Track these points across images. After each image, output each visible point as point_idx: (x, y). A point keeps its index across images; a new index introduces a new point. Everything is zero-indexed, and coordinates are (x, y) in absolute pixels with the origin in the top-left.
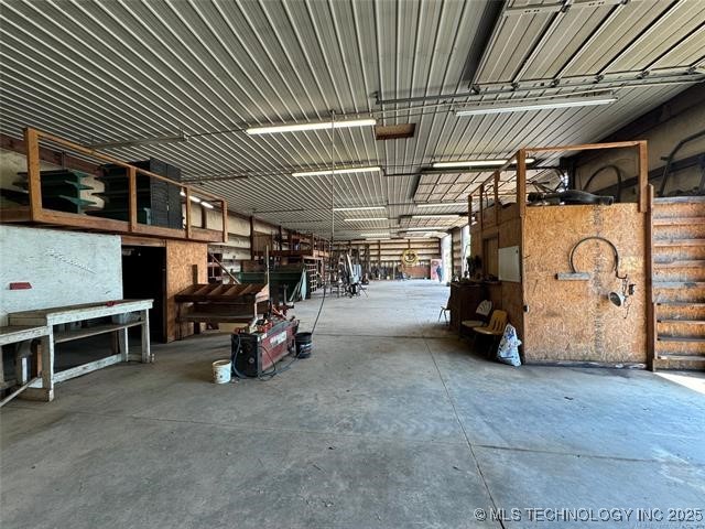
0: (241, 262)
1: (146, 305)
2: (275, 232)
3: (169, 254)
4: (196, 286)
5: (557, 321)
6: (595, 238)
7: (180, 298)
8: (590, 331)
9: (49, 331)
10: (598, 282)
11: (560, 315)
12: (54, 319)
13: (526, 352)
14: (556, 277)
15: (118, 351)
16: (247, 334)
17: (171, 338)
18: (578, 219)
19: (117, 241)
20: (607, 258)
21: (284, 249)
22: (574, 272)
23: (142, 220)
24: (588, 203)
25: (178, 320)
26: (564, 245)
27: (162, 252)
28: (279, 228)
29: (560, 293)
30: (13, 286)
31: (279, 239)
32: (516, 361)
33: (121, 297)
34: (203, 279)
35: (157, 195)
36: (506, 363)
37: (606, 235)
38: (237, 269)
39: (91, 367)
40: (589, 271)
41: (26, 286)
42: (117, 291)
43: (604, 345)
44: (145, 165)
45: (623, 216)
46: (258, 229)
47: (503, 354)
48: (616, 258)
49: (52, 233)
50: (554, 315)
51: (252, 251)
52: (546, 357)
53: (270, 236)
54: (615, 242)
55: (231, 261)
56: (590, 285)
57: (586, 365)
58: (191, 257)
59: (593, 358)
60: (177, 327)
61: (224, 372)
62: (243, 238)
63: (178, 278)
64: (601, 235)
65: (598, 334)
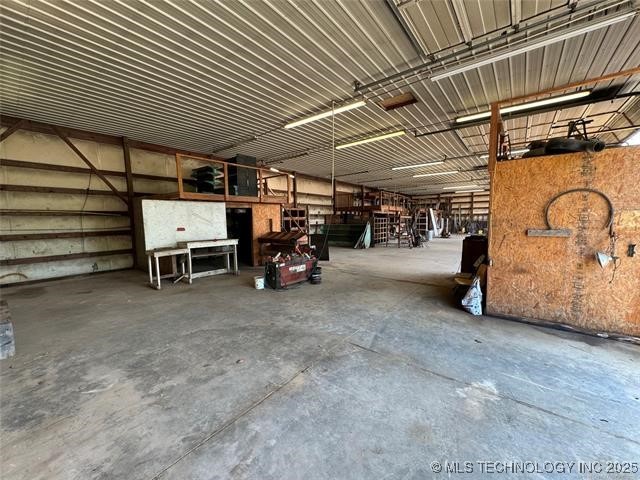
0: (325, 216)
1: (235, 242)
2: (356, 191)
3: (254, 212)
4: (271, 232)
5: (524, 278)
6: (581, 190)
7: (261, 240)
8: (567, 291)
9: (189, 251)
10: (581, 239)
11: (529, 272)
12: (191, 246)
13: (488, 304)
14: (526, 233)
15: (225, 267)
16: (271, 262)
17: (256, 264)
18: (559, 171)
19: (223, 206)
20: (597, 212)
21: (366, 205)
22: (549, 228)
23: (232, 192)
24: (573, 151)
25: (260, 254)
26: (540, 200)
27: (249, 211)
28: (361, 187)
29: (530, 251)
30: (179, 229)
31: (360, 196)
32: (477, 310)
33: (226, 237)
34: (277, 228)
35: (240, 177)
36: (465, 310)
37: (598, 187)
38: (321, 221)
39: (212, 273)
40: (570, 227)
41: (183, 229)
42: (224, 234)
43: (584, 309)
44: (233, 160)
45: (627, 163)
46: (340, 189)
47: (464, 302)
48: (610, 213)
49: (193, 203)
50: (523, 271)
51: (335, 208)
52: (510, 312)
53: (352, 194)
54: (611, 194)
55: (316, 216)
56: (571, 242)
57: (556, 327)
58: (269, 214)
59: (567, 321)
60: (259, 258)
61: (260, 283)
62: (326, 197)
63: (260, 228)
64: (591, 186)
65: (578, 297)
